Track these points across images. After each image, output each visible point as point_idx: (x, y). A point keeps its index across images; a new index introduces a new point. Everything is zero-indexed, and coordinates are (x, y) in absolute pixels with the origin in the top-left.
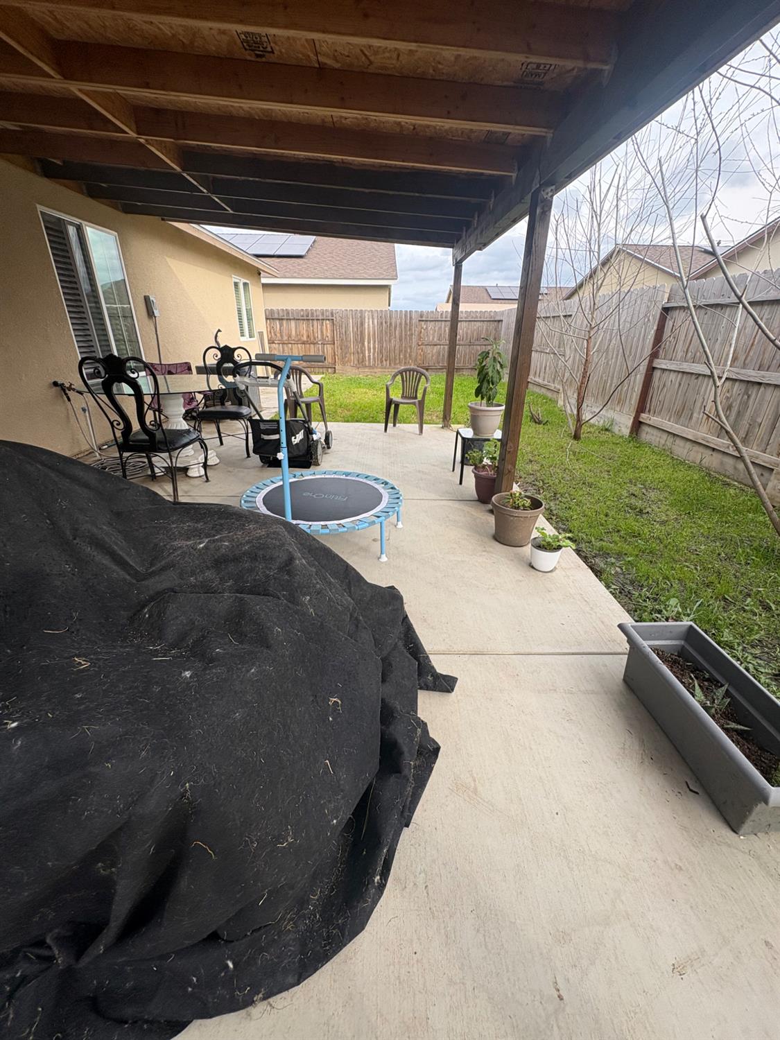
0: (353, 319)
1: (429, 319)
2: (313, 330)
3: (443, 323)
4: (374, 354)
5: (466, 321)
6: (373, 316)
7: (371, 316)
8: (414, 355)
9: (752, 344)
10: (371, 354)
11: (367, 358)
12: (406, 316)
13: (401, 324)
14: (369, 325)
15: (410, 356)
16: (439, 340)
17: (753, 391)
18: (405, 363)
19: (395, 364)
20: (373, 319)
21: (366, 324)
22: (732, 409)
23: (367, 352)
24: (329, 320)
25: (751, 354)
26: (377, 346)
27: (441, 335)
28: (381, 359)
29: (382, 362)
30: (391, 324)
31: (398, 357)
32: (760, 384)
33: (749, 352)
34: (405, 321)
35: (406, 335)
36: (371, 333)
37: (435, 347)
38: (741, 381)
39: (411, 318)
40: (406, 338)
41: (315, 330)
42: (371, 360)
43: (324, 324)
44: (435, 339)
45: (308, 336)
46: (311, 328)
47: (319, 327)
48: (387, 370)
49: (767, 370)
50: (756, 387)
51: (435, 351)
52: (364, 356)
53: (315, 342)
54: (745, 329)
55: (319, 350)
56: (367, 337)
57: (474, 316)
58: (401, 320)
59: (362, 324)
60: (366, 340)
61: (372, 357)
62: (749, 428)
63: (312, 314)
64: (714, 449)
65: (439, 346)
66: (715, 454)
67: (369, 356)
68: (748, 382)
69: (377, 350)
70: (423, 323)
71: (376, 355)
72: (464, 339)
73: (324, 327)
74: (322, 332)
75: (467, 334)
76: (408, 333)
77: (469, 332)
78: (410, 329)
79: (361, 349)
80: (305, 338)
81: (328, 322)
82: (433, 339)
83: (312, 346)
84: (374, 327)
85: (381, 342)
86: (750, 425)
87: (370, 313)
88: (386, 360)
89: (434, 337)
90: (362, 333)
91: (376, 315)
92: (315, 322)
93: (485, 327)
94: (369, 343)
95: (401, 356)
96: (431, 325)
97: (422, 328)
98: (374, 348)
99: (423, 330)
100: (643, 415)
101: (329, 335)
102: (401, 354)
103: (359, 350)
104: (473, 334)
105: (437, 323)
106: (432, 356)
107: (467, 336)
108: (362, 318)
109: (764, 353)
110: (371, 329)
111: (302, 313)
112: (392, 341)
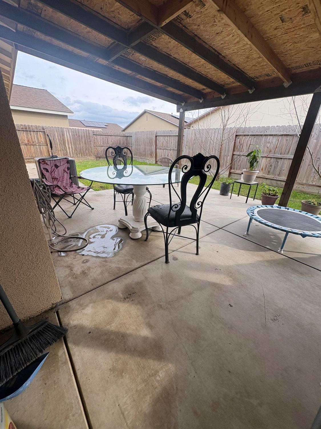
0: (57, 132)
1: (97, 134)
2: (31, 137)
3: (104, 136)
4: (72, 151)
5: (114, 136)
6: (69, 131)
7: (67, 131)
8: (93, 151)
9: (276, 147)
10: (71, 151)
11: (69, 153)
12: (86, 132)
13: (84, 136)
14: (67, 136)
15: (91, 152)
16: (103, 144)
17: (280, 161)
18: (89, 155)
19: (85, 156)
20: (69, 132)
21: (66, 135)
22: (272, 166)
23: (68, 150)
24: (41, 132)
25: (277, 150)
26: (73, 147)
27: (104, 142)
28: (77, 153)
29: (77, 155)
30: (79, 136)
31: (85, 152)
32: (281, 158)
33: (276, 149)
34: (86, 135)
35: (88, 141)
36: (69, 140)
37: (102, 147)
38: (274, 158)
39: (89, 133)
40: (88, 143)
41: (33, 138)
42: (71, 154)
43: (39, 134)
44: (102, 144)
45: (28, 141)
46: (30, 136)
47: (35, 136)
48: (80, 159)
49: (284, 154)
50: (280, 160)
51: (102, 149)
52: (67, 152)
53: (34, 144)
54: (272, 142)
55: (37, 149)
56: (67, 142)
57: (117, 134)
58: (84, 134)
59: (63, 135)
60: (67, 144)
61: (71, 152)
62: (280, 171)
63: (29, 128)
64: (267, 179)
65: (104, 147)
66: (267, 180)
67: (70, 152)
68: (277, 158)
69: (73, 149)
70: (95, 136)
71: (73, 151)
72: (114, 144)
73: (39, 136)
74: (38, 139)
75: (115, 141)
76: (89, 140)
77: (116, 140)
78: (89, 139)
79: (65, 148)
80: (26, 142)
81: (40, 133)
82: (101, 144)
83: (32, 146)
84: (70, 137)
85: (75, 144)
86: (280, 170)
87: (67, 130)
88: (79, 154)
89: (101, 142)
90: (64, 140)
91: (70, 131)
92: (32, 133)
93: (122, 139)
94: (68, 145)
95: (87, 152)
96: (98, 137)
97: (95, 138)
98: (72, 147)
99: (95, 139)
100: (231, 170)
101: (42, 140)
102: (87, 151)
103: (63, 149)
104: (118, 142)
105: (101, 136)
106: (101, 151)
107: (115, 142)
108: (62, 131)
109: (282, 149)
110: (69, 138)
111: (22, 127)
112: (81, 144)
